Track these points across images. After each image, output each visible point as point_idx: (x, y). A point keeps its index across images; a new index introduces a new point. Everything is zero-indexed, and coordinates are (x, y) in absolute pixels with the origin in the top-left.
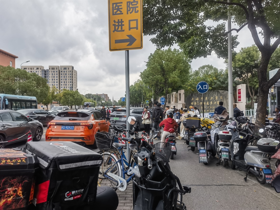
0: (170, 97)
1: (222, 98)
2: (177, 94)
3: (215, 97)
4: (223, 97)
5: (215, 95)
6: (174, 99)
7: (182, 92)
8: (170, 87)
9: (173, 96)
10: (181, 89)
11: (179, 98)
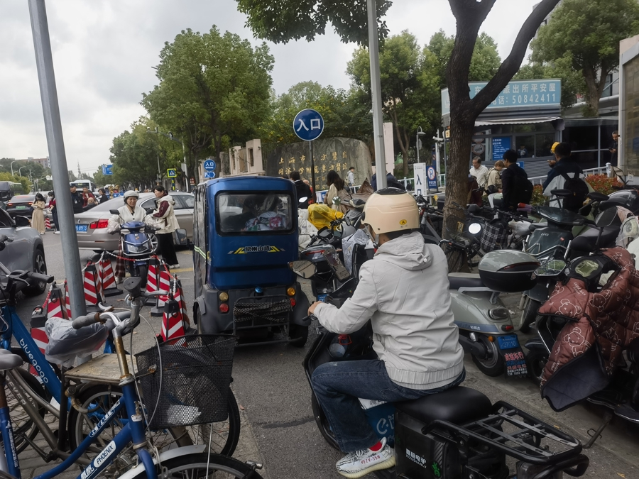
0: (227, 158)
1: (346, 156)
2: (243, 150)
3: (331, 153)
4: (347, 154)
5: (332, 150)
6: (237, 163)
7: (256, 144)
8: (227, 133)
9: (234, 155)
10: (252, 139)
11: (248, 160)
